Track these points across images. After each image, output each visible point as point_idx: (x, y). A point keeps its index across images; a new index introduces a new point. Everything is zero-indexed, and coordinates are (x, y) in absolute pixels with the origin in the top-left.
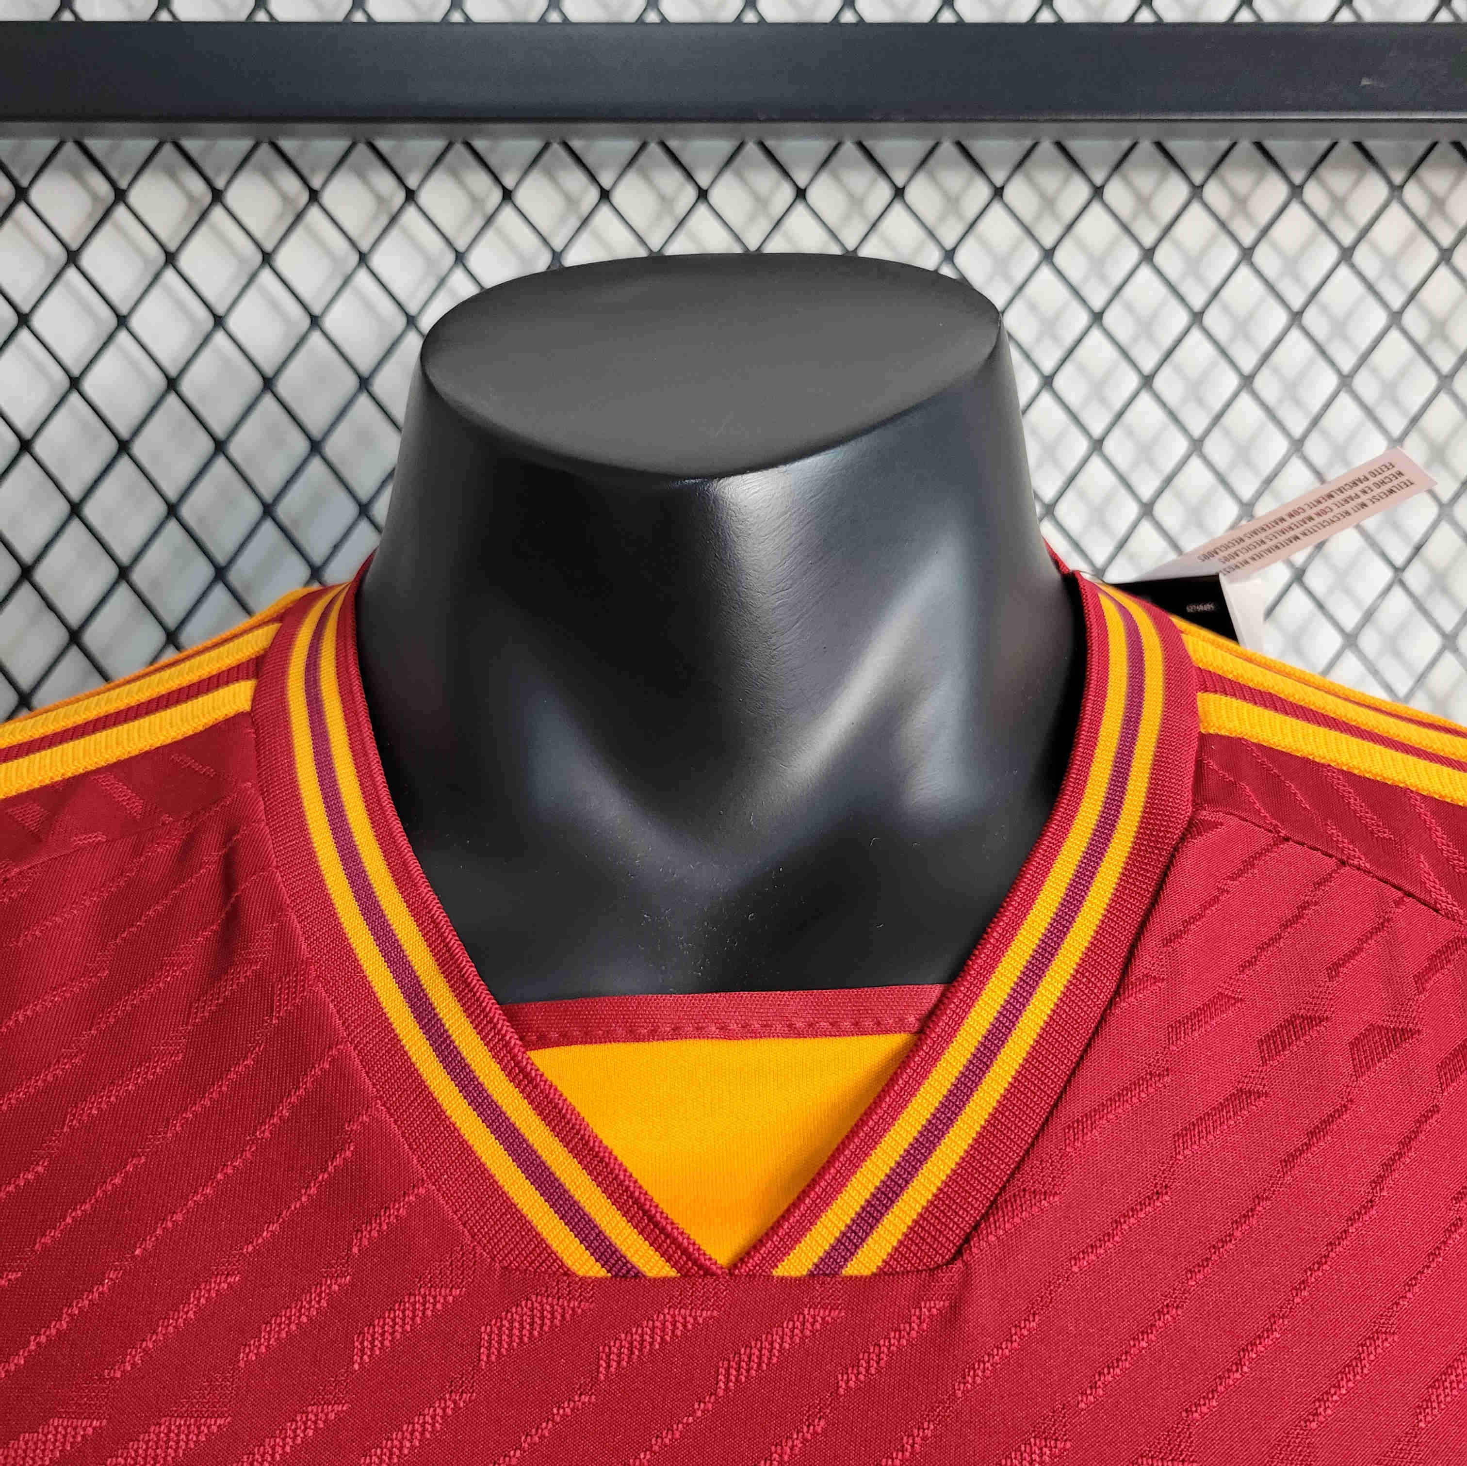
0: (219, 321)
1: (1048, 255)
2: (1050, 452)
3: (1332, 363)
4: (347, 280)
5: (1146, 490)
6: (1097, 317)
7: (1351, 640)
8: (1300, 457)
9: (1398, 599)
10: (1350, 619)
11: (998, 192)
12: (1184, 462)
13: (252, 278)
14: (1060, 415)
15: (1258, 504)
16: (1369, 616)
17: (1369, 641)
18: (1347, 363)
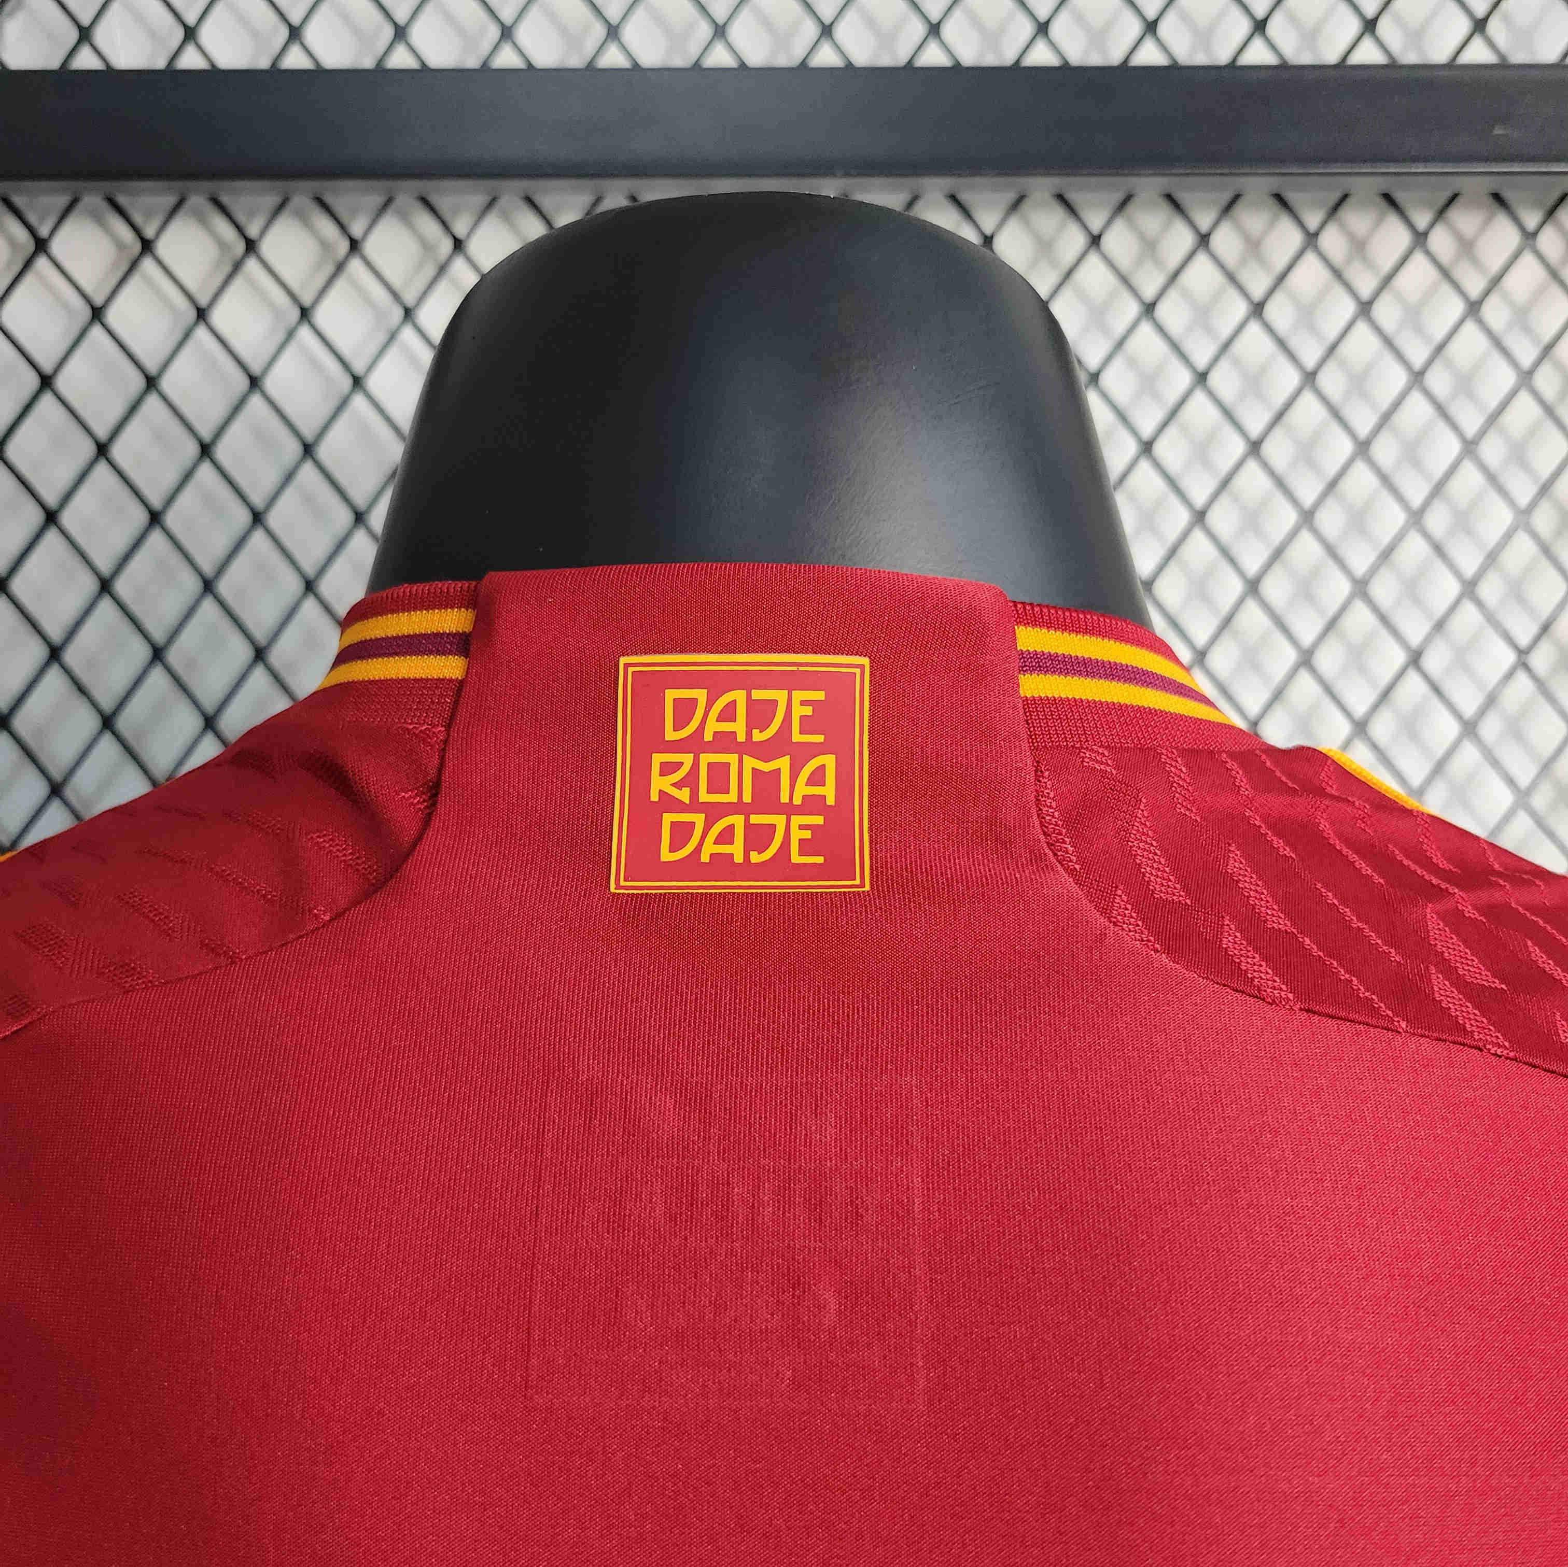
0: (255, 382)
1: (1149, 309)
2: (1149, 521)
3: (1455, 427)
4: (392, 336)
5: (1252, 564)
6: (1202, 378)
7: (1470, 728)
8: (1418, 531)
9: (1522, 684)
10: (1469, 705)
11: (1095, 240)
12: (1293, 535)
13: (290, 334)
14: (1159, 483)
15: (1372, 581)
16: (1491, 701)
17: (1490, 729)
18: (1471, 426)
